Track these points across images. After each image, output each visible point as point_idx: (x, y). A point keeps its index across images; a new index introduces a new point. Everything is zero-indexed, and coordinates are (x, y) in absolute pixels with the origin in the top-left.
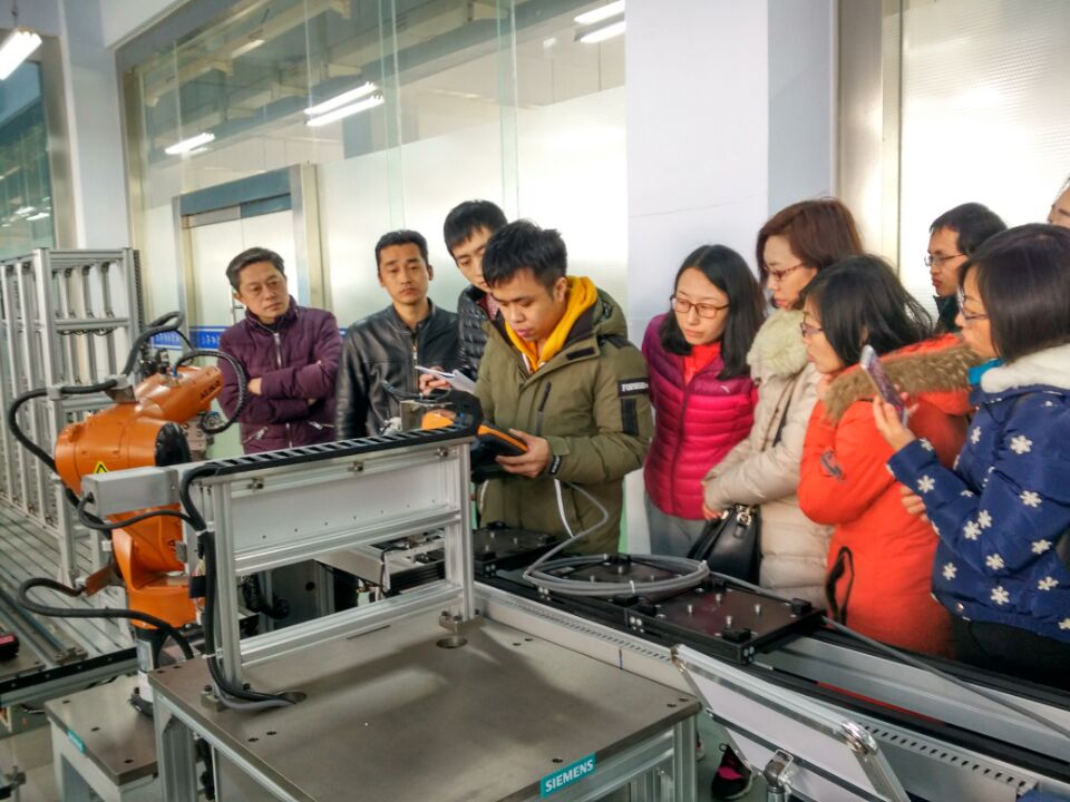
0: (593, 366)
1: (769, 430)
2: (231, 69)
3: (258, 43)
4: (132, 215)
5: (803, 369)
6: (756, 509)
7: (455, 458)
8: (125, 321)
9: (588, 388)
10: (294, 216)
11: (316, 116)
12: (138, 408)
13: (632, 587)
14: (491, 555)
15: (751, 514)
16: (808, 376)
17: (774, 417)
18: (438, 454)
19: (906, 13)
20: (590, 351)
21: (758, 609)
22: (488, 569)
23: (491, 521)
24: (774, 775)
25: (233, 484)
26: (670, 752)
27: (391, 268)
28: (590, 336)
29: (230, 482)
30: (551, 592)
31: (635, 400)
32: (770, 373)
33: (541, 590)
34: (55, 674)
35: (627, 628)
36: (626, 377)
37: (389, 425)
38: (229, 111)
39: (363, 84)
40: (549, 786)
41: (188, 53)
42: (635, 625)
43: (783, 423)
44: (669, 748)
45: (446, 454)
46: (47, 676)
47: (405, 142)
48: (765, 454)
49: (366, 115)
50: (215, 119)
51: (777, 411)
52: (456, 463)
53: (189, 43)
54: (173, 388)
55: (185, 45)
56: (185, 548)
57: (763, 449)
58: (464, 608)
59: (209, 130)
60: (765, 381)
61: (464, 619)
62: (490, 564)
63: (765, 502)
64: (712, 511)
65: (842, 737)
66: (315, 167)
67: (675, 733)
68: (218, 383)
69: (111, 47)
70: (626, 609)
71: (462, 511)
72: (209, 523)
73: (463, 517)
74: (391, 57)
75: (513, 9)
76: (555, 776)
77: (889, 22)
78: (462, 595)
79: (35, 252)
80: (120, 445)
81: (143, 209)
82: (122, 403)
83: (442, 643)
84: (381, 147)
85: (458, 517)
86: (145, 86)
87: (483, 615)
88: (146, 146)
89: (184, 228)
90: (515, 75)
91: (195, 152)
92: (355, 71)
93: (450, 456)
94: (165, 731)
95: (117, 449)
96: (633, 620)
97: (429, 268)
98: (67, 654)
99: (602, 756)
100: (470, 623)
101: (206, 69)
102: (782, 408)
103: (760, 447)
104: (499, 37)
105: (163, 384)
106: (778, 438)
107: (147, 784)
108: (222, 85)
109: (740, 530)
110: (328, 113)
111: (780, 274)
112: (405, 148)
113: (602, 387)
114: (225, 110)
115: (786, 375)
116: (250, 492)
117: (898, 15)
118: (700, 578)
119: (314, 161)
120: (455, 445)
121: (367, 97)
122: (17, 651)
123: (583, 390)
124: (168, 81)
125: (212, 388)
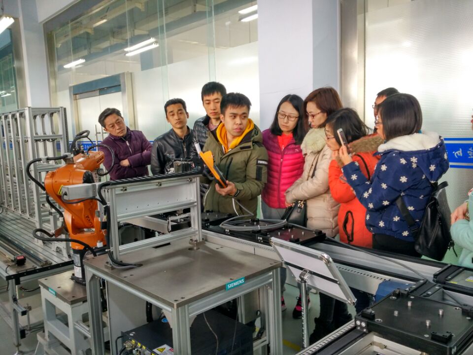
0: (249, 153)
1: (309, 173)
2: (93, 32)
3: (105, 21)
4: (51, 94)
5: (322, 149)
6: (305, 201)
7: (194, 182)
8: (61, 136)
9: (247, 160)
10: (122, 94)
11: (131, 51)
12: (75, 166)
13: (259, 227)
14: (207, 220)
15: (303, 203)
16: (324, 152)
17: (311, 168)
18: (188, 181)
19: (366, 13)
20: (249, 147)
21: (303, 233)
22: (207, 225)
23: (208, 210)
24: (303, 277)
25: (116, 189)
26: (271, 280)
27: (171, 114)
28: (250, 141)
29: (115, 188)
30: (230, 231)
31: (262, 167)
32: (310, 151)
33: (226, 230)
34: (40, 270)
35: (257, 241)
36: (260, 158)
37: (169, 171)
38: (92, 49)
39: (150, 38)
40: (229, 286)
41: (75, 25)
42: (260, 239)
43: (315, 169)
44: (271, 278)
45: (191, 181)
46: (37, 271)
47: (169, 64)
48: (309, 181)
49: (150, 51)
50: (85, 53)
51: (312, 165)
52: (195, 184)
53: (76, 21)
54: (87, 159)
55: (74, 22)
56: (99, 212)
57: (307, 180)
58: (198, 237)
59: (83, 58)
60: (308, 154)
61: (198, 241)
62: (207, 223)
63: (308, 199)
64: (289, 204)
65: (321, 259)
66: (131, 74)
67: (273, 273)
68: (103, 158)
69: (41, 22)
70: (257, 235)
71: (197, 202)
72: (108, 203)
73: (198, 204)
74: (163, 26)
75: (213, 7)
76: (231, 283)
77: (360, 17)
78: (197, 233)
79: (26, 108)
80: (69, 179)
81: (56, 92)
82: (69, 164)
83: (190, 249)
84: (159, 66)
85: (196, 204)
86: (56, 39)
87: (205, 239)
88: (57, 64)
89: (74, 100)
90: (214, 36)
91: (77, 67)
92: (146, 33)
93: (192, 181)
94: (90, 281)
95: (68, 180)
96: (259, 238)
97: (187, 113)
98: (44, 263)
99: (247, 278)
100: (200, 243)
101: (82, 32)
102: (314, 164)
103: (306, 179)
104: (207, 19)
105: (83, 157)
106: (313, 175)
107: (81, 305)
108: (88, 39)
109: (299, 210)
110: (134, 50)
111: (313, 116)
112: (169, 66)
113: (251, 160)
114: (90, 49)
115: (316, 152)
116: (122, 192)
117: (363, 14)
118: (284, 224)
119: (130, 71)
120: (194, 177)
121: (151, 44)
122: (25, 262)
123: (244, 161)
124: (65, 36)
125: (101, 159)
